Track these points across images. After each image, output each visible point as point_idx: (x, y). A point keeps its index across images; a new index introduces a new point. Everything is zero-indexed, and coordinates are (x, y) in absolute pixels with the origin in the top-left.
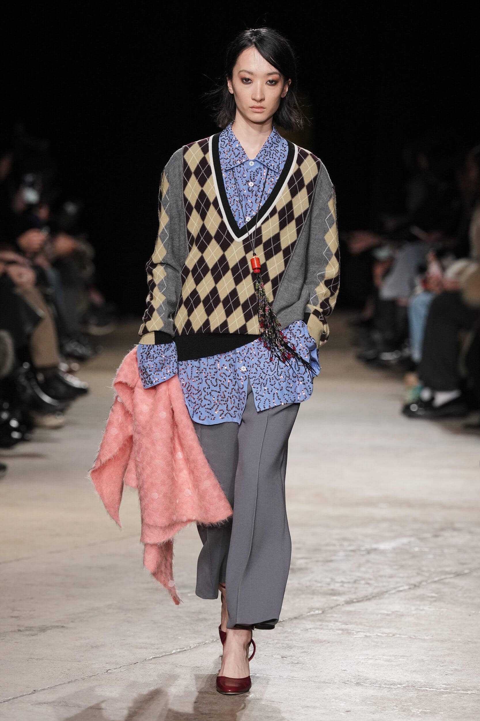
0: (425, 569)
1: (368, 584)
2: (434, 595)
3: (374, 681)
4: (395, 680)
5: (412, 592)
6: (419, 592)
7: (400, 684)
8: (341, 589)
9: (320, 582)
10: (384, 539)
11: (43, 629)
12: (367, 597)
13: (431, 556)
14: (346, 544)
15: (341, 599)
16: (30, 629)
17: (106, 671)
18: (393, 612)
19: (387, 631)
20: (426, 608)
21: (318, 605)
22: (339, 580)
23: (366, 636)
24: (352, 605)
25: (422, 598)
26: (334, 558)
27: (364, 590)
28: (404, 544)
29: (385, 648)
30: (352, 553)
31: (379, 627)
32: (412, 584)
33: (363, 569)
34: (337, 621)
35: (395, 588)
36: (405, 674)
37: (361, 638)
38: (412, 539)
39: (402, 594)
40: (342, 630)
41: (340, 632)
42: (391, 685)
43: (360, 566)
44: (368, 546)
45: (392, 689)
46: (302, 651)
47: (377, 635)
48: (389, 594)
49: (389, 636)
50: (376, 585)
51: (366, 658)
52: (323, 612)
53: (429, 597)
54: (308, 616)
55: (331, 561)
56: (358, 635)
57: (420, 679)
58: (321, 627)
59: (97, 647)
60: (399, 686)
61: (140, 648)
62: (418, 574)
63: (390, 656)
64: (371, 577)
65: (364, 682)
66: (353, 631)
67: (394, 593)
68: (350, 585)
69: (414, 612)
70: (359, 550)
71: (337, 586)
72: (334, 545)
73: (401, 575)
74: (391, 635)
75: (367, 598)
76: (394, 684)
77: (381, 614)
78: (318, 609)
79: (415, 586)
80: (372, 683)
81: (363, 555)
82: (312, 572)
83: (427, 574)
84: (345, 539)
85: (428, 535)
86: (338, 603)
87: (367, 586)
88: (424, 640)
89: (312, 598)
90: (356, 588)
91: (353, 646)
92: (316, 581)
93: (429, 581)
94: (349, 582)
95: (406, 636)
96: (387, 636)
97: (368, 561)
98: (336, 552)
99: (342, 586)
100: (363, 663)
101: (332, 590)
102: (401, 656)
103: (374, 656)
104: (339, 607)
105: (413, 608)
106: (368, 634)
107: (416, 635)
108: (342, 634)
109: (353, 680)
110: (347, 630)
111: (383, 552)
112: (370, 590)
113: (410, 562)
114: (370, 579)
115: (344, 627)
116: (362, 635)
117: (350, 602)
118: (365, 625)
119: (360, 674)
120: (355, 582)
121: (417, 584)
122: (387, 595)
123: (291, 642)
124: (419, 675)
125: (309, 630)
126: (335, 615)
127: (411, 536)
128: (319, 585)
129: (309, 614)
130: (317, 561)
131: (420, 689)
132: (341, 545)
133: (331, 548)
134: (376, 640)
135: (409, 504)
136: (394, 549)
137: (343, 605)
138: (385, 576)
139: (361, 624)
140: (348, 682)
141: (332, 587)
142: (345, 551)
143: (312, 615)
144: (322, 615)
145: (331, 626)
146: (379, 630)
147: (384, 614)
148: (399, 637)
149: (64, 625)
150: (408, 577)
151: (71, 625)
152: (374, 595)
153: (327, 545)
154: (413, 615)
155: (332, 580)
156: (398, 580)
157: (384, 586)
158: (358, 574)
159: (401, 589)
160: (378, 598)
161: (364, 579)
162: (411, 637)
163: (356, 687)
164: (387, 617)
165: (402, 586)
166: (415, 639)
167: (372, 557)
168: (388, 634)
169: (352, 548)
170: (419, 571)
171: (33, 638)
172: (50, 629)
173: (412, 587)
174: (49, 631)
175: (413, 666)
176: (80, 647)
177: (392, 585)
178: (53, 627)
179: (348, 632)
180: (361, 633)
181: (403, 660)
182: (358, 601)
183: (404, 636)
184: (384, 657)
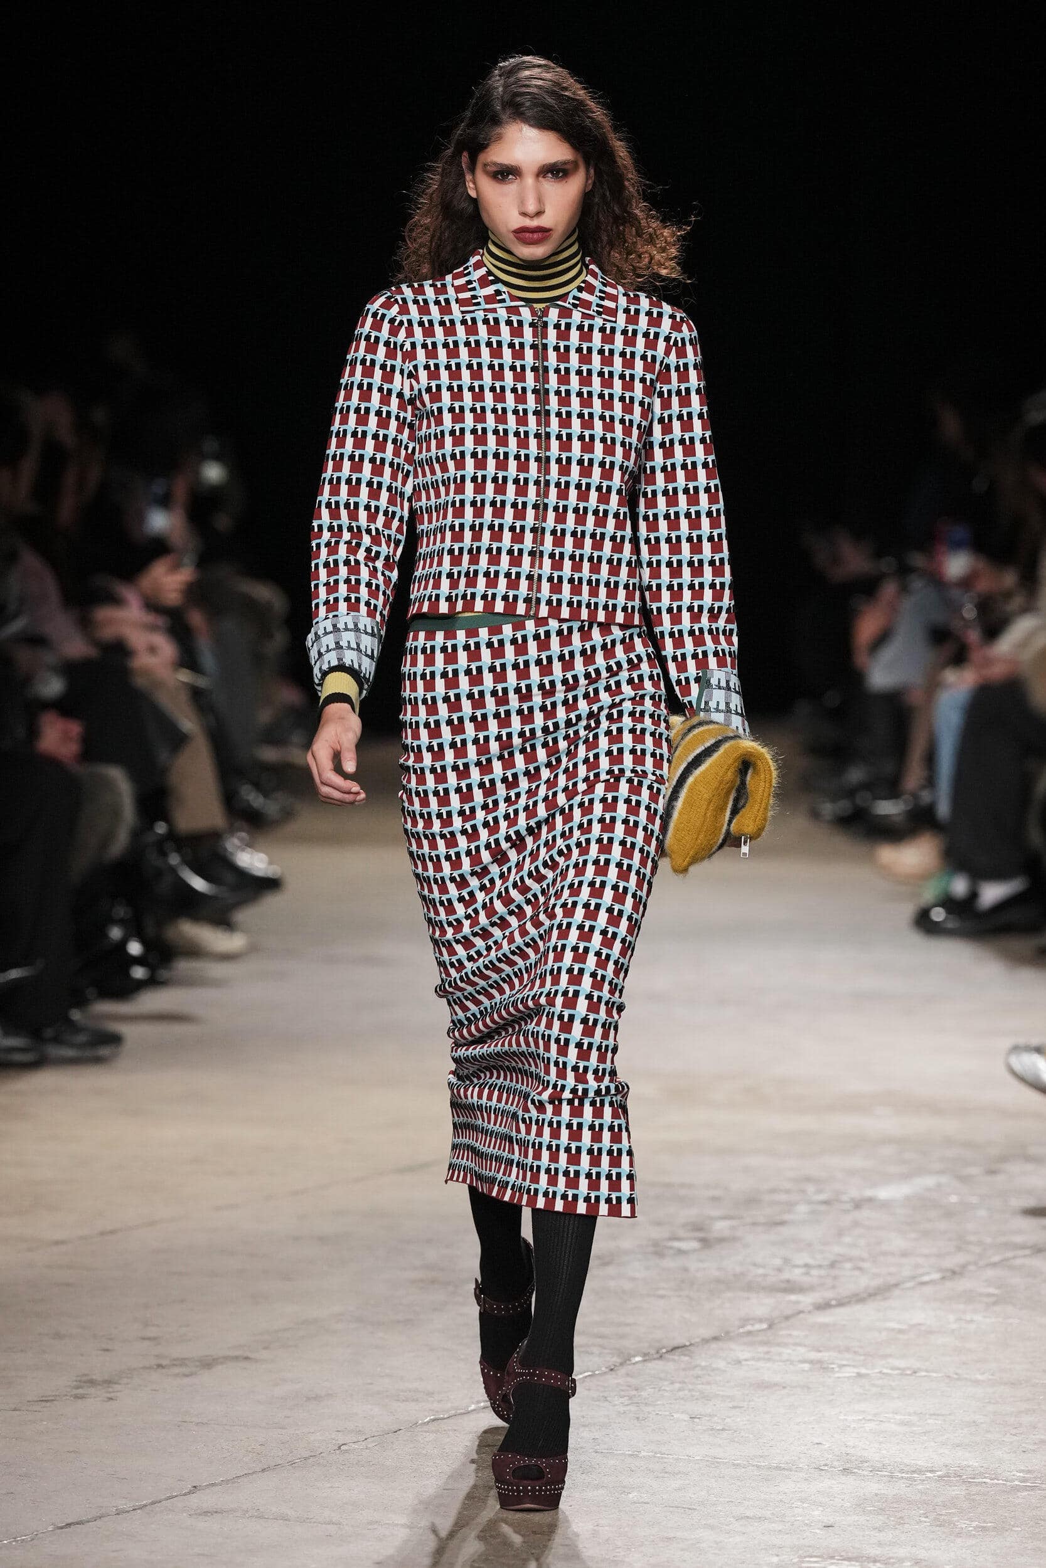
0: (972, 1238)
1: (860, 1269)
2: (992, 1290)
3: (879, 1465)
4: (919, 1463)
5: (949, 1284)
6: (962, 1284)
7: (931, 1471)
8: (805, 1280)
9: (763, 1267)
10: (887, 1179)
11: (208, 1364)
12: (857, 1295)
13: (982, 1213)
14: (811, 1188)
15: (806, 1300)
16: (182, 1362)
17: (336, 1448)
18: (911, 1326)
19: (901, 1363)
20: (978, 1317)
21: (758, 1312)
22: (800, 1262)
23: (859, 1375)
24: (829, 1311)
25: (969, 1297)
26: (787, 1217)
27: (854, 1282)
28: (928, 1189)
29: (898, 1398)
30: (823, 1208)
31: (885, 1357)
32: (947, 1270)
33: (847, 1239)
34: (800, 1345)
35: (913, 1278)
36: (941, 1451)
37: (849, 1378)
38: (944, 1179)
39: (928, 1290)
40: (811, 1362)
41: (806, 1366)
42: (914, 1472)
43: (840, 1233)
44: (854, 1193)
45: (915, 1481)
46: (730, 1405)
47: (880, 1372)
48: (903, 1289)
49: (907, 1375)
50: (874, 1270)
51: (861, 1420)
52: (770, 1327)
53: (981, 1295)
54: (740, 1335)
55: (782, 1223)
56: (843, 1372)
57: (972, 1460)
58: (767, 1356)
59: (317, 1398)
60: (929, 1475)
61: (404, 1401)
62: (959, 1249)
63: (910, 1414)
64: (865, 1255)
65: (859, 1468)
66: (833, 1363)
67: (909, 1289)
68: (823, 1272)
69: (954, 1326)
70: (839, 1201)
71: (796, 1274)
72: (788, 1191)
73: (925, 1251)
74: (909, 1372)
75: (859, 1298)
76: (920, 1471)
77: (887, 1329)
78: (761, 1321)
79: (954, 1273)
80: (874, 1470)
81: (847, 1211)
82: (745, 1246)
83: (977, 1250)
84: (808, 1179)
85: (973, 1171)
86: (801, 1307)
87: (857, 1273)
88: (977, 1382)
89: (748, 1298)
90: (835, 1278)
91: (833, 1394)
92: (755, 1265)
93: (981, 1263)
94: (820, 1266)
95: (940, 1375)
96: (901, 1374)
97: (856, 1224)
98: (790, 1206)
99: (807, 1274)
100: (854, 1429)
101: (788, 1281)
102: (931, 1415)
103: (875, 1415)
104: (801, 1315)
105: (952, 1318)
106: (863, 1371)
107: (960, 1371)
108: (811, 1370)
109: (836, 1463)
110: (820, 1362)
111: (885, 1205)
112: (864, 1282)
113: (942, 1226)
114: (863, 1260)
115: (813, 1355)
116: (850, 1372)
117: (823, 1306)
118: (855, 1352)
119: (851, 1451)
120: (833, 1265)
121: (957, 1269)
122: (896, 1292)
123: (708, 1387)
124: (969, 1452)
125: (744, 1363)
126: (795, 1333)
127: (941, 1172)
128: (761, 1271)
129: (741, 1330)
130: (754, 1224)
131: (972, 1480)
132: (802, 1191)
133: (783, 1197)
134: (880, 1382)
135: (933, 1108)
136: (908, 1198)
137: (809, 1312)
138: (893, 1254)
139: (847, 1350)
140: (826, 1468)
141: (786, 1275)
142: (810, 1202)
143: (749, 1333)
144: (769, 1333)
145: (788, 1354)
146: (884, 1362)
147: (893, 1330)
148: (926, 1376)
149: (250, 1355)
150: (939, 1256)
151: (264, 1354)
152: (871, 1291)
153: (773, 1191)
154: (953, 1331)
155: (786, 1261)
156: (920, 1260)
157: (890, 1274)
158: (837, 1249)
159: (926, 1278)
160: (879, 1298)
161: (850, 1259)
162: (949, 1377)
163: (844, 1478)
164: (901, 1336)
165: (928, 1273)
166: (958, 1379)
167: (865, 1214)
168: (904, 1369)
169: (823, 1197)
170: (962, 1243)
171: (186, 1380)
172: (222, 1363)
173: (948, 1274)
174: (220, 1367)
175: (957, 1435)
176: (282, 1398)
177: (906, 1272)
178: (227, 1359)
179: (821, 1366)
180: (848, 1369)
181: (936, 1422)
182: (840, 1305)
183: (935, 1375)
184: (896, 1416)
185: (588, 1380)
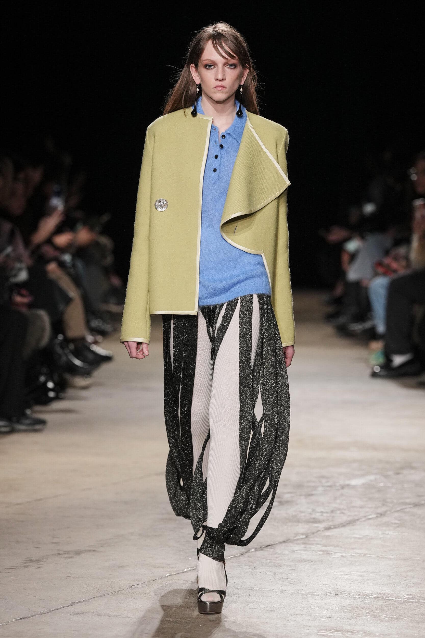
0: (389, 500)
1: (343, 513)
2: (397, 522)
3: (350, 593)
4: (367, 592)
5: (379, 519)
6: (385, 519)
7: (371, 595)
8: (321, 518)
9: (304, 512)
10: (355, 476)
11: (78, 553)
12: (342, 524)
13: (393, 490)
14: (324, 481)
15: (321, 526)
16: (68, 552)
17: (130, 587)
18: (364, 536)
19: (359, 551)
20: (391, 533)
21: (302, 531)
22: (319, 511)
23: (342, 556)
24: (330, 530)
25: (387, 524)
26: (314, 492)
27: (341, 518)
28: (371, 481)
29: (358, 566)
30: (329, 489)
31: (353, 549)
32: (378, 513)
33: (338, 501)
34: (318, 544)
35: (365, 517)
36: (375, 587)
37: (338, 557)
38: (378, 477)
39: (371, 521)
40: (323, 551)
41: (321, 553)
42: (364, 595)
43: (336, 499)
44: (342, 482)
45: (365, 599)
46: (290, 569)
47: (351, 555)
48: (361, 521)
49: (362, 556)
50: (349, 514)
51: (343, 574)
52: (307, 537)
53: (392, 523)
54: (295, 540)
55: (312, 495)
56: (336, 555)
57: (387, 590)
58: (305, 549)
59: (123, 567)
60: (370, 596)
61: (158, 568)
62: (383, 505)
63: (363, 572)
64: (345, 508)
65: (342, 594)
66: (332, 552)
67: (364, 521)
68: (328, 515)
69: (381, 536)
70: (335, 486)
71: (317, 516)
72: (314, 482)
73: (370, 506)
74: (362, 555)
75: (343, 525)
76: (366, 595)
77: (354, 538)
78: (302, 534)
79: (381, 515)
80: (348, 595)
81: (338, 490)
82: (297, 504)
83: (391, 505)
84: (323, 477)
85: (390, 473)
86: (319, 529)
87: (342, 515)
88: (390, 559)
89: (298, 525)
90: (333, 517)
91: (332, 564)
92: (300, 512)
93: (393, 511)
94: (327, 512)
95: (375, 556)
96: (359, 556)
97: (342, 495)
98: (315, 488)
99: (322, 515)
100: (340, 578)
101: (314, 518)
102: (371, 572)
103: (349, 572)
104: (320, 532)
105: (380, 533)
106: (344, 555)
107: (383, 555)
108: (323, 554)
109: (333, 592)
110: (327, 551)
111: (354, 487)
112: (345, 518)
113: (377, 495)
114: (345, 510)
115: (324, 548)
116: (338, 555)
117: (328, 528)
118: (341, 547)
119: (338, 587)
120: (332, 512)
121: (383, 513)
122: (358, 523)
123: (281, 561)
124: (387, 587)
125: (296, 551)
126: (317, 539)
127: (376, 474)
128: (303, 514)
129: (295, 538)
130: (301, 495)
131: (388, 599)
132: (320, 482)
133: (313, 484)
134: (350, 559)
135: (374, 448)
136: (363, 484)
137: (323, 531)
138: (357, 507)
139: (338, 546)
140: (328, 594)
141: (313, 516)
142: (323, 486)
143: (298, 539)
144: (306, 539)
145: (314, 548)
146: (353, 551)
147: (356, 538)
148: (369, 557)
150: (375, 508)
151: (101, 549)
152: (348, 522)
153: (309, 482)
154: (380, 538)
155: (314, 510)
156: (368, 510)
157: (355, 515)
158: (335, 505)
159: (370, 517)
160: (351, 525)
161: (339, 509)
162: (379, 557)
163: (336, 598)
164: (359, 540)
165: (371, 515)
166: (383, 558)
167: (345, 491)
168: (360, 554)
169: (329, 484)
170: (384, 502)
171: (70, 560)
172: (84, 553)
173: (379, 515)
174: (83, 554)
175: (381, 580)
176: (108, 567)
177: (362, 514)
178: (86, 551)
179: (328, 553)
180: (338, 554)
181: (373, 575)
182: (335, 528)
183: (373, 556)
184: (357, 573)
185: (232, 559)
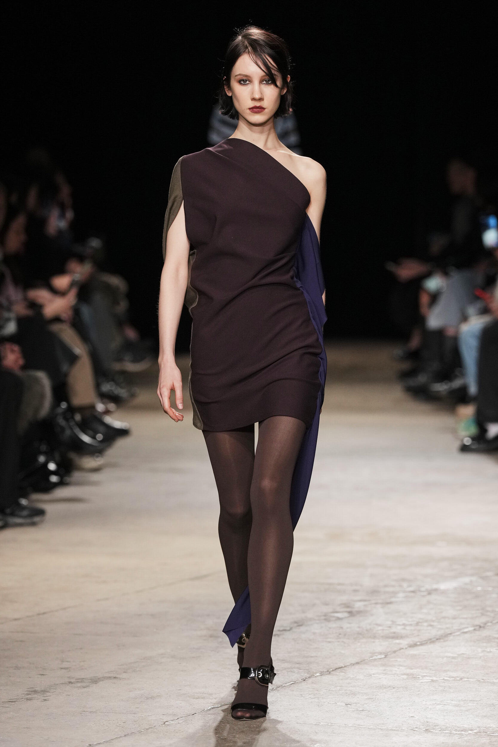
0: (489, 609)
1: (431, 626)
3: (444, 727)
4: (465, 726)
5: (478, 633)
6: (485, 633)
7: (471, 730)
8: (404, 632)
9: (382, 625)
10: (444, 579)
11: (95, 681)
12: (431, 639)
13: (494, 596)
14: (405, 585)
15: (404, 642)
16: (82, 680)
17: (163, 723)
18: (459, 655)
19: (454, 674)
20: (493, 650)
21: (379, 649)
22: (401, 623)
23: (432, 681)
24: (416, 648)
25: (488, 639)
26: (393, 600)
27: (429, 633)
28: (466, 584)
29: (453, 692)
30: (412, 594)
31: (445, 671)
32: (477, 626)
33: (425, 611)
34: (402, 666)
35: (459, 630)
36: (476, 719)
37: (427, 682)
38: (474, 579)
39: (467, 636)
40: (407, 674)
41: (405, 677)
42: (462, 731)
43: (421, 607)
44: (428, 587)
45: (463, 735)
46: (366, 697)
47: (443, 679)
48: (454, 636)
50: (439, 626)
51: (434, 704)
52: (386, 656)
53: (494, 638)
54: (371, 661)
55: (391, 603)
56: (424, 680)
57: (492, 724)
58: (384, 672)
59: (152, 698)
60: (470, 732)
61: (197, 698)
62: (483, 614)
63: (459, 701)
64: (434, 619)
65: (434, 729)
66: (418, 675)
67: (459, 635)
68: (412, 628)
69: (481, 655)
70: (420, 591)
71: (398, 629)
72: (393, 586)
73: (465, 616)
74: (458, 679)
75: (431, 641)
76: (465, 730)
77: (447, 657)
78: (380, 653)
79: (480, 627)
80: (442, 730)
81: (423, 596)
82: (372, 615)
83: (492, 615)
84: (403, 580)
85: (489, 574)
86: (401, 646)
87: (430, 628)
88: (494, 684)
89: (374, 642)
90: (419, 630)
91: (419, 691)
92: (378, 625)
93: (494, 622)
94: (411, 625)
95: (474, 680)
96: (454, 680)
97: (429, 602)
98: (395, 593)
99: (404, 629)
100: (431, 709)
101: (394, 633)
102: (470, 701)
103: (441, 701)
104: (402, 650)
105: (480, 650)
106: (435, 679)
107: (484, 678)
108: (407, 679)
109: (422, 727)
110: (412, 674)
111: (444, 592)
112: (434, 633)
113: (473, 602)
114: (433, 621)
115: (409, 671)
116: (427, 679)
117: (414, 645)
118: (430, 669)
119: (429, 720)
120: (417, 624)
121: (482, 625)
122: (451, 637)
123: (355, 688)
124: (491, 720)
125: (373, 675)
126: (399, 660)
127: (472, 575)
128: (380, 628)
129: (371, 659)
130: (376, 603)
131: (492, 734)
132: (401, 586)
133: (391, 589)
134: (443, 684)
135: (467, 542)
136: (455, 589)
137: (406, 648)
138: (448, 618)
139: (426, 668)
140: (417, 729)
141: (393, 630)
142: (404, 592)
143: (375, 660)
144: (385, 660)
145: (396, 670)
146: (446, 674)
147: (449, 657)
148: (467, 681)
149: (118, 676)
150: (472, 618)
151: (124, 676)
152: (438, 637)
153: (386, 586)
154: (481, 657)
155: (393, 622)
156: (463, 621)
157: (447, 628)
158: (419, 616)
159: (466, 630)
160: (442, 640)
161: (426, 621)
162: (479, 681)
163: (426, 734)
164: (453, 660)
165: (467, 627)
166: (484, 682)
167: (433, 597)
168: (455, 677)
169: (411, 589)
170: (484, 611)
171: (85, 690)
172: (102, 680)
173: (477, 628)
174: (101, 682)
175: (484, 711)
176: (134, 698)
177: (456, 627)
178: (105, 678)
179: (414, 677)
181: (473, 704)
182: (422, 644)
183: (472, 680)
184: (452, 702)
185: (292, 685)
